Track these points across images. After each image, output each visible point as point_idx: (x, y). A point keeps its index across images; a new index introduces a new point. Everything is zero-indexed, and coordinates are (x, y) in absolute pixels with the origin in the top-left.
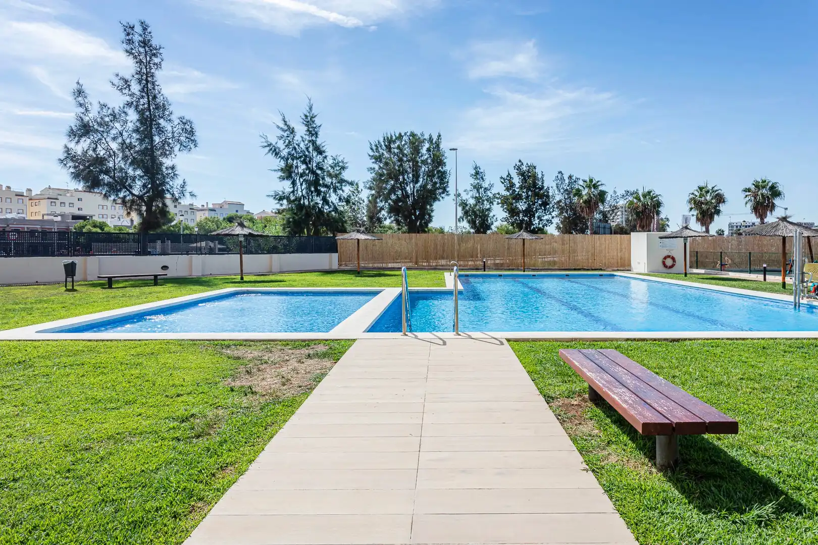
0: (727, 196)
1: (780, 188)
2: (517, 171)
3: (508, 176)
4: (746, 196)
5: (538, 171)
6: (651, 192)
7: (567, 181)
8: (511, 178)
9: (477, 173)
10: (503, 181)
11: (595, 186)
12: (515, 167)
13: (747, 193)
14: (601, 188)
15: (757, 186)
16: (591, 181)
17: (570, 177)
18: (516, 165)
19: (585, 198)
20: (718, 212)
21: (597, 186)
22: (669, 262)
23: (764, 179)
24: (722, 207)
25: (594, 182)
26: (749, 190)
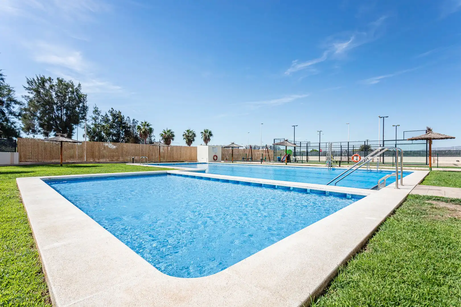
0: (196, 134)
1: (213, 133)
2: (110, 113)
3: (106, 115)
4: (202, 135)
5: (122, 115)
6: (170, 130)
7: (132, 122)
8: (107, 116)
9: (96, 111)
10: (103, 118)
11: (148, 125)
12: (109, 111)
13: (202, 134)
14: (151, 127)
15: (205, 132)
16: (146, 123)
17: (134, 120)
18: (110, 110)
19: (143, 130)
20: (194, 140)
21: (149, 125)
22: (215, 158)
23: (207, 129)
24: (195, 138)
25: (147, 123)
26: (202, 133)
